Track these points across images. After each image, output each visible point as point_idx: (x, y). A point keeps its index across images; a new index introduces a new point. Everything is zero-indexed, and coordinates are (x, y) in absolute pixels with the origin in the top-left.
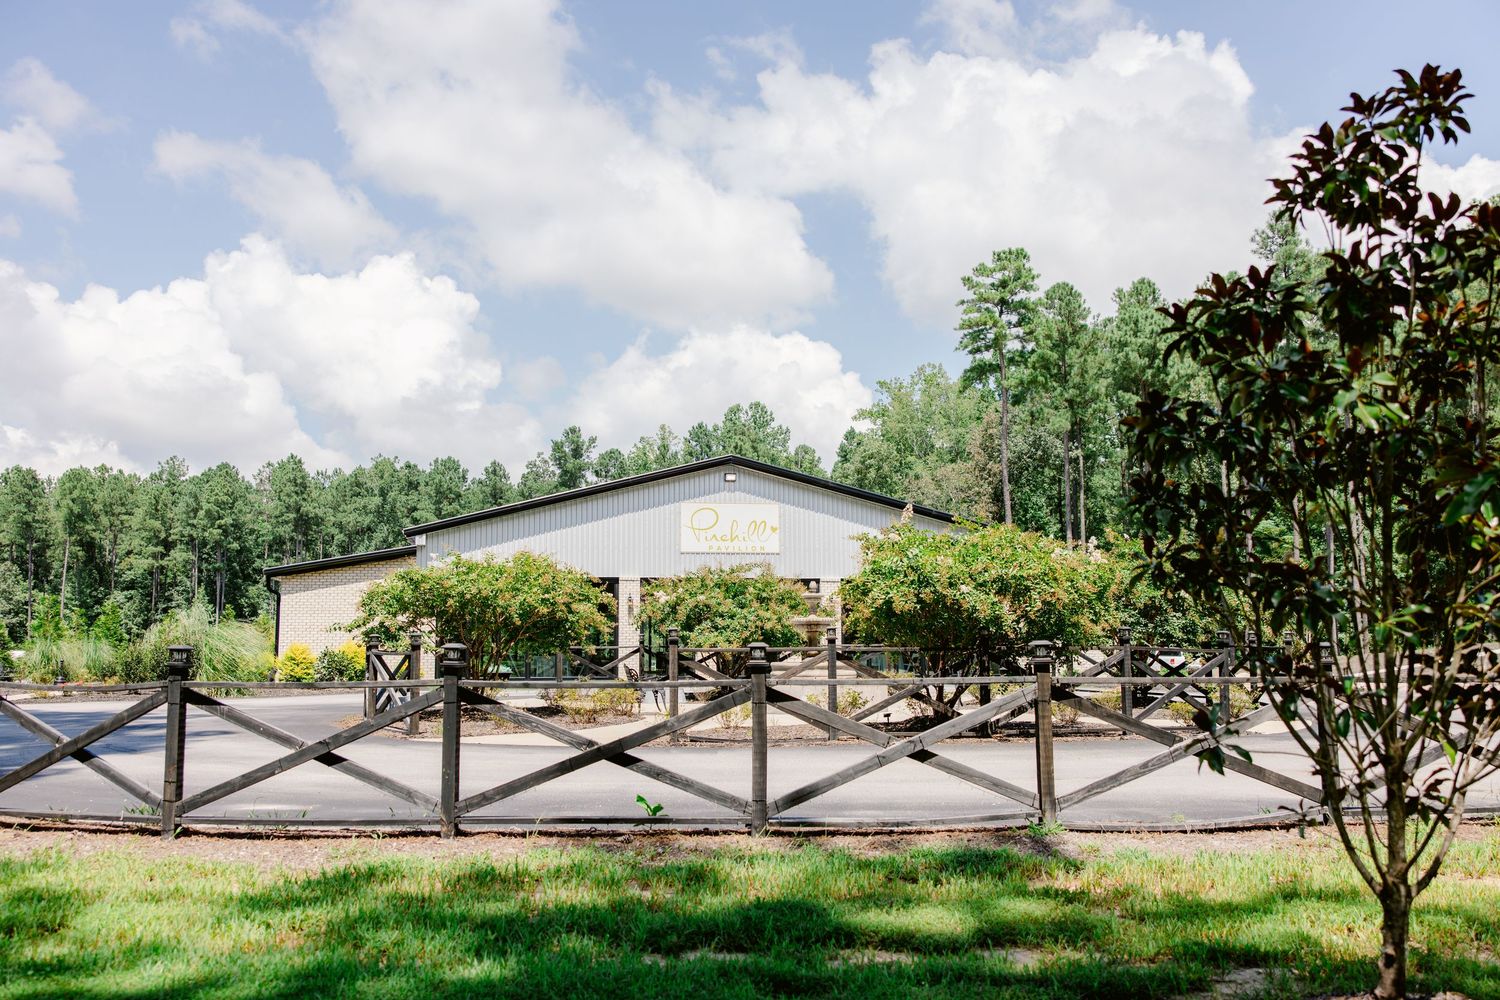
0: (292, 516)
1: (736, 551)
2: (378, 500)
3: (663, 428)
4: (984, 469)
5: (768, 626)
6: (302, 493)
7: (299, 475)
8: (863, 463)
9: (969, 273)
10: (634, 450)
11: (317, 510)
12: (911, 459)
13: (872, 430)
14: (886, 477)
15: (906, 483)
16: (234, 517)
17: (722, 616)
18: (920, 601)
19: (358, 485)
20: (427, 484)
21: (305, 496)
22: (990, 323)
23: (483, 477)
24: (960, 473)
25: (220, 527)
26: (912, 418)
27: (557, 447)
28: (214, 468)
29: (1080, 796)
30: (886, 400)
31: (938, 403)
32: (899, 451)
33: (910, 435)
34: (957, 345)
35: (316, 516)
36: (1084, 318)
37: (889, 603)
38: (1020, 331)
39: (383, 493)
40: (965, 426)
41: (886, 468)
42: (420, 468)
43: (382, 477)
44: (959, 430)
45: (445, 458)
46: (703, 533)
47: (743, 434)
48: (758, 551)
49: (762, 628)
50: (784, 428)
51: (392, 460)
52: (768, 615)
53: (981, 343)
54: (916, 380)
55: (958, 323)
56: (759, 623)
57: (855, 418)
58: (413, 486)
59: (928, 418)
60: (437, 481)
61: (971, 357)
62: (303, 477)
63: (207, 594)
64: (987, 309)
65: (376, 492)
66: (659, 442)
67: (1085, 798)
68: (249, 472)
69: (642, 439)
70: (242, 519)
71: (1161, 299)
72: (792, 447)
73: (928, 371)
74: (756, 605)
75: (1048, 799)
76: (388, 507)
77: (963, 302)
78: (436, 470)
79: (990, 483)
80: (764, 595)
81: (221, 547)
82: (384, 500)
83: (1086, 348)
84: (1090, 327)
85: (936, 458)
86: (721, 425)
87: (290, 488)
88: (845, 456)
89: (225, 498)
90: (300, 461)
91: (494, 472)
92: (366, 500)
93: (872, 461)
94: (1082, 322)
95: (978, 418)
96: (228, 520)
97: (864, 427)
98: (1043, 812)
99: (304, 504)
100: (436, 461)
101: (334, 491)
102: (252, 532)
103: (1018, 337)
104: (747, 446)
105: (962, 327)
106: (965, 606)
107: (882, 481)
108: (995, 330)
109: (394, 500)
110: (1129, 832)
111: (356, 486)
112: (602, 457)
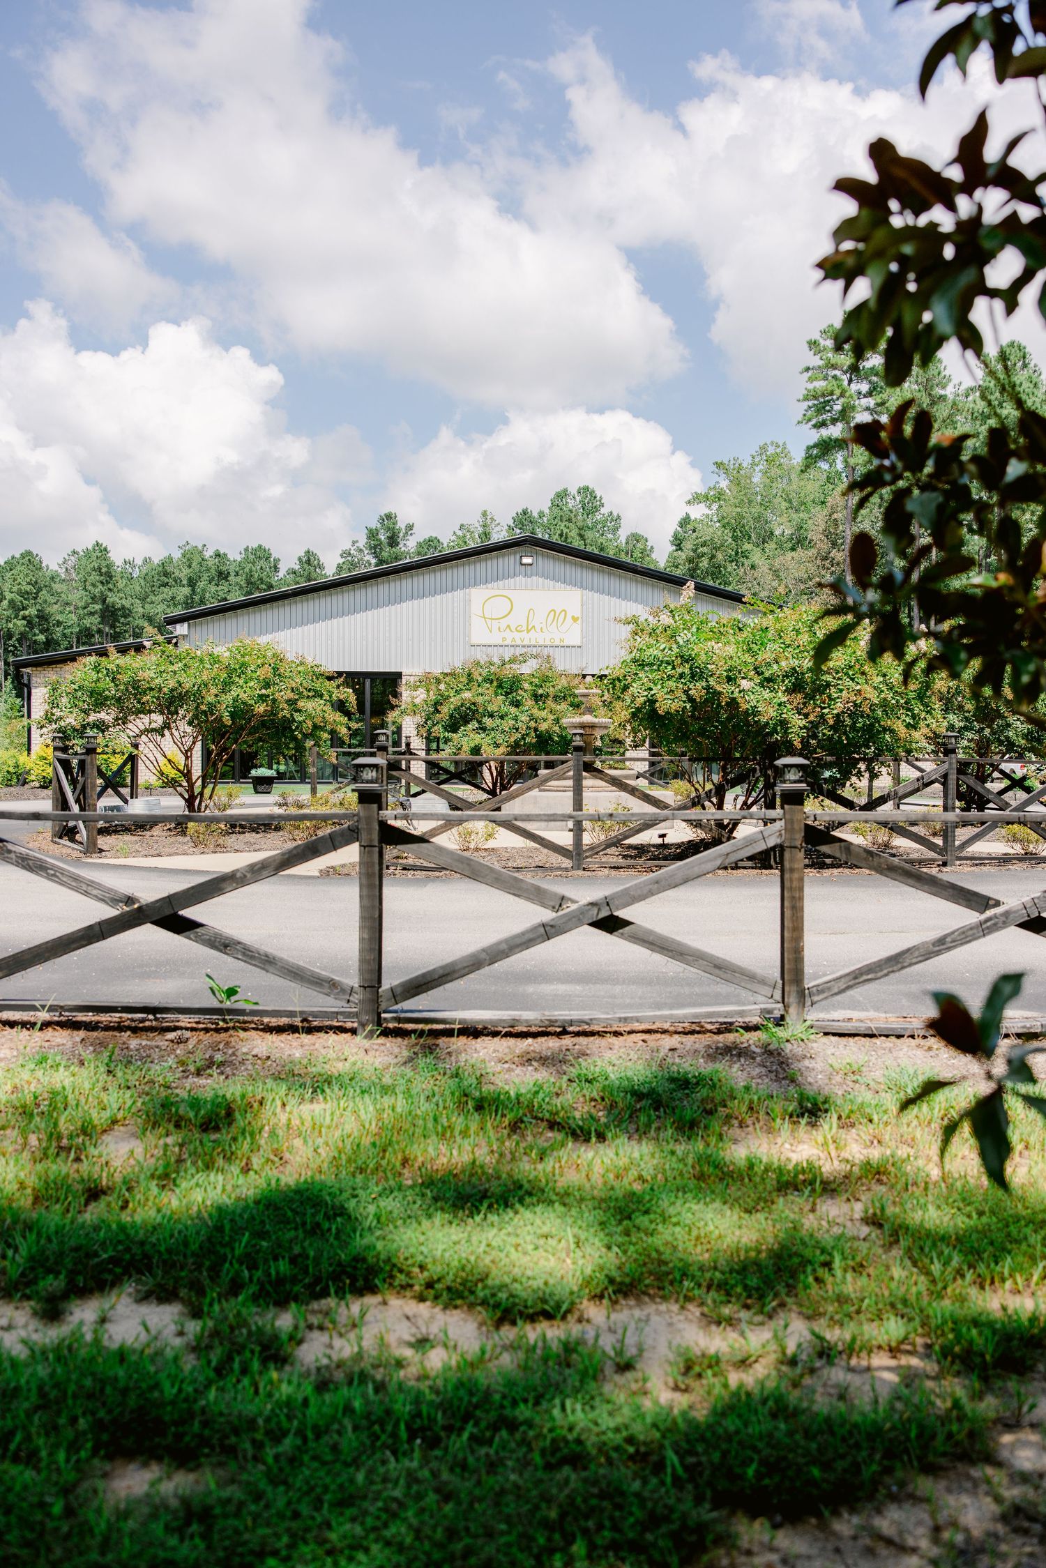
0: (98, 607)
1: (533, 643)
2: (186, 591)
3: (484, 514)
4: (826, 558)
5: (543, 727)
6: (108, 583)
7: (104, 563)
8: (695, 551)
9: (816, 336)
10: (453, 538)
11: (124, 601)
12: (747, 546)
13: (707, 516)
14: (720, 566)
15: (741, 573)
16: (38, 607)
17: (491, 716)
18: (691, 699)
19: (166, 574)
20: (237, 574)
21: (111, 586)
22: (838, 392)
23: (297, 567)
24: (800, 563)
25: (24, 618)
26: (750, 502)
27: (372, 534)
28: (18, 556)
29: (842, 985)
30: (724, 484)
31: (781, 485)
32: (735, 538)
33: (749, 522)
34: (800, 418)
35: (123, 607)
36: (944, 388)
37: (652, 702)
38: (871, 402)
39: (192, 583)
40: (808, 511)
41: (720, 556)
42: (231, 557)
43: (190, 566)
44: (801, 515)
45: (255, 546)
46: (495, 624)
47: (569, 520)
48: (557, 643)
49: (536, 730)
50: (615, 514)
51: (200, 548)
52: (543, 714)
53: (827, 416)
54: (757, 460)
55: (801, 393)
56: (532, 724)
57: (689, 502)
58: (223, 576)
59: (767, 504)
60: (247, 570)
61: (814, 431)
62: (108, 566)
63: (15, 688)
64: (835, 377)
65: (185, 582)
66: (481, 530)
67: (849, 988)
68: (52, 562)
69: (462, 525)
70: (48, 610)
71: (1032, 365)
72: (623, 535)
73: (771, 450)
74: (530, 703)
75: (794, 988)
76: (197, 598)
77: (808, 369)
78: (246, 559)
79: (832, 573)
80: (540, 692)
81: (27, 639)
82: (193, 590)
83: (944, 421)
84: (951, 397)
85: (774, 546)
86: (547, 511)
87: (95, 577)
88: (678, 543)
89: (28, 588)
90: (105, 549)
91: (309, 562)
92: (174, 590)
93: (705, 550)
94: (942, 392)
95: (823, 503)
96: (32, 611)
97: (698, 512)
98: (786, 1007)
99: (110, 594)
100: (246, 549)
101: (142, 581)
102: (59, 623)
103: (868, 409)
104: (573, 534)
105: (806, 399)
106: (744, 707)
107: (716, 571)
108: (842, 400)
109: (204, 590)
110: (912, 1037)
111: (163, 576)
112: (420, 545)
